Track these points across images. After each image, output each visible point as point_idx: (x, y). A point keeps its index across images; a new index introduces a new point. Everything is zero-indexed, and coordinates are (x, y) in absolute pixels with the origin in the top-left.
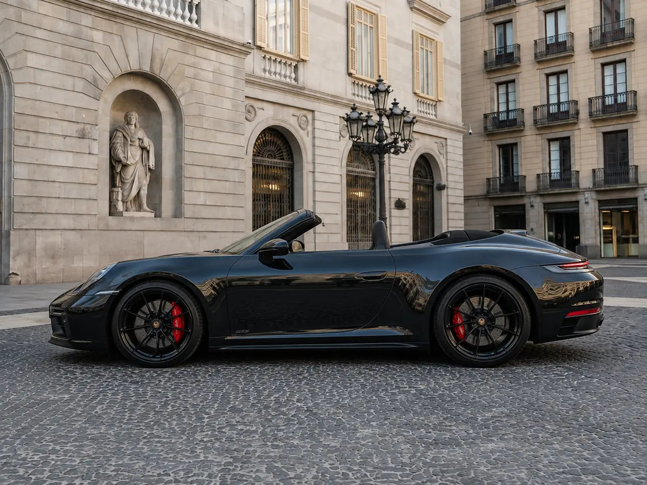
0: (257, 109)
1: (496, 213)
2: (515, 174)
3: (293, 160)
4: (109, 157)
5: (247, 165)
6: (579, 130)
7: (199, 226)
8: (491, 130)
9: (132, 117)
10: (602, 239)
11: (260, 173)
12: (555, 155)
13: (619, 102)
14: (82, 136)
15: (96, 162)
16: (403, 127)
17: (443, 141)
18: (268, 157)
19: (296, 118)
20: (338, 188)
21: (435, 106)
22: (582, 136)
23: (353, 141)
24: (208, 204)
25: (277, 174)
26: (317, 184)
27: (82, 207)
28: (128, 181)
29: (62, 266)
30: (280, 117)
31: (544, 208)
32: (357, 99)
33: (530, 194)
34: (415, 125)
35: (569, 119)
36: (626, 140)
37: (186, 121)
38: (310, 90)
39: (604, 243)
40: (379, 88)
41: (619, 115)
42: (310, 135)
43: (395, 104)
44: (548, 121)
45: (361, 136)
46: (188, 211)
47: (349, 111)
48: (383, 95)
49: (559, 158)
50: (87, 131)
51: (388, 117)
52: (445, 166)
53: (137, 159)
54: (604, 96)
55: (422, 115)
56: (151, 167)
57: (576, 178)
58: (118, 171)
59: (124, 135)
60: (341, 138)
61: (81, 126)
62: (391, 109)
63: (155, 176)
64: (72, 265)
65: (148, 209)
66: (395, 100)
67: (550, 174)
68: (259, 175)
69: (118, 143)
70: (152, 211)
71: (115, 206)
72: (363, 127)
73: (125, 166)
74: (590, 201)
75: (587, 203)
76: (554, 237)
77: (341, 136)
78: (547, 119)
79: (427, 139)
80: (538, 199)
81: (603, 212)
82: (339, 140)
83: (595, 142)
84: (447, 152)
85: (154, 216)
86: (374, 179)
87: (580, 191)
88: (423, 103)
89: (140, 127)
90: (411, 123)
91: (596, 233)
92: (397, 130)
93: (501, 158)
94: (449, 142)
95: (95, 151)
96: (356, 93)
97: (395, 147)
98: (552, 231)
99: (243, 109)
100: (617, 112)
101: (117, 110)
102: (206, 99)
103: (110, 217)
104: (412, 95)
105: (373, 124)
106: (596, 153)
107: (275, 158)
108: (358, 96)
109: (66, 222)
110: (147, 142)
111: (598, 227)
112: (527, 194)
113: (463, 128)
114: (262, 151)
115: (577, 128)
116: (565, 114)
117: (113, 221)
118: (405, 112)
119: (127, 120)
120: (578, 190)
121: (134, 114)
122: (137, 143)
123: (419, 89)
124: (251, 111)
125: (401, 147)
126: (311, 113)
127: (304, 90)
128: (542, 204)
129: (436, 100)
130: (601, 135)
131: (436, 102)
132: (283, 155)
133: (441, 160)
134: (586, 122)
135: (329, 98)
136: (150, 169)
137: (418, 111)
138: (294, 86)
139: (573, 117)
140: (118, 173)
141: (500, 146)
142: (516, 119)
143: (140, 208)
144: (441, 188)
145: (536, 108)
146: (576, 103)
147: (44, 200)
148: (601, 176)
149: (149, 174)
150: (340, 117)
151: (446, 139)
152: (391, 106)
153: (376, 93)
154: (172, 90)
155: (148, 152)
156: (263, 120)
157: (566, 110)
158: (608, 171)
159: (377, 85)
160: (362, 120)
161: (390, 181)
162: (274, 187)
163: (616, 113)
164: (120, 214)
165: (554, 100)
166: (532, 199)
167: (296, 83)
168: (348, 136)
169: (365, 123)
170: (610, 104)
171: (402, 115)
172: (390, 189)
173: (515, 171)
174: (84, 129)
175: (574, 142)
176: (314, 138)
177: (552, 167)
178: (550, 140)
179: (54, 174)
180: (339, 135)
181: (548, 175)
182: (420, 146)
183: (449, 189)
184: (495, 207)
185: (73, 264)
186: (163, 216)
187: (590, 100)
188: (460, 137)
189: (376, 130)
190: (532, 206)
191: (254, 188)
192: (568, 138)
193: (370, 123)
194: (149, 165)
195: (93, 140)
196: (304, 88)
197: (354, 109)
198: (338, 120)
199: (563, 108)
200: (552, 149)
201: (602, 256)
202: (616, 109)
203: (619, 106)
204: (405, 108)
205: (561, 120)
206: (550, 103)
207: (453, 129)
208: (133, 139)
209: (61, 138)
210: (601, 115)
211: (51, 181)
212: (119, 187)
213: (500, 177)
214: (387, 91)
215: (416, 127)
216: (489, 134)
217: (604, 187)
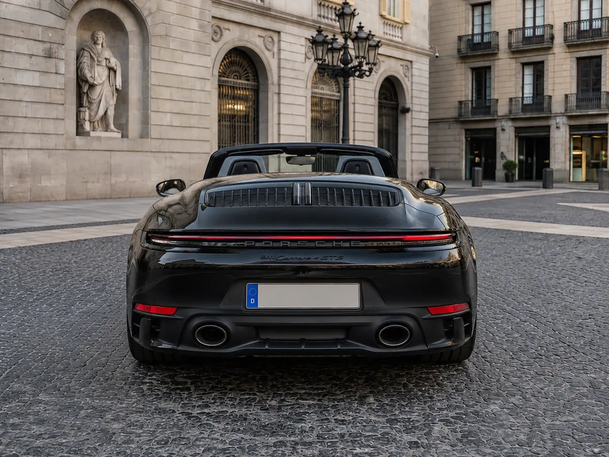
0: (223, 30)
1: (467, 136)
2: (488, 98)
3: (258, 82)
4: (76, 77)
5: (212, 86)
6: (553, 55)
7: (166, 146)
8: (465, 52)
9: (99, 36)
10: (572, 163)
11: (225, 93)
12: (529, 79)
13: (594, 27)
14: (49, 56)
15: (63, 81)
16: (368, 51)
17: (409, 64)
18: (233, 78)
19: (262, 39)
20: (302, 111)
21: (401, 28)
22: (556, 61)
23: (318, 64)
24: (174, 124)
25: (243, 95)
26: (282, 106)
27: (50, 127)
28: (95, 101)
29: (29, 186)
30: (246, 37)
31: (516, 132)
32: (323, 20)
33: (501, 118)
34: (380, 49)
35: (543, 43)
36: (599, 65)
37: (153, 41)
38: (276, 11)
39: (574, 167)
40: (344, 11)
41: (593, 41)
42: (276, 57)
43: (360, 28)
44: (523, 45)
45: (326, 58)
46: (154, 131)
47: (314, 33)
48: (348, 18)
49: (532, 82)
50: (53, 51)
51: (353, 40)
52: (410, 89)
53: (104, 79)
54: (579, 21)
55: (388, 37)
56: (118, 87)
57: (548, 103)
58: (85, 91)
59: (90, 55)
60: (307, 59)
61: (48, 46)
62: (356, 33)
63: (122, 96)
64: (39, 185)
65: (116, 130)
66: (360, 23)
67: (523, 98)
68: (225, 96)
69: (84, 62)
70: (119, 131)
71: (82, 125)
72: (329, 50)
73: (92, 86)
74: (561, 126)
75: (558, 128)
76: (524, 161)
77: (307, 57)
78: (522, 42)
79: (393, 61)
80: (510, 123)
81: (574, 136)
82: (304, 61)
83: (568, 67)
84: (412, 75)
85: (120, 136)
86: (338, 101)
87: (552, 115)
88: (390, 25)
89: (107, 47)
90: (377, 46)
91: (565, 157)
92: (362, 54)
93: (474, 81)
94: (415, 66)
95: (62, 71)
96: (322, 14)
97: (360, 70)
98: (522, 155)
99: (210, 30)
100: (591, 37)
101: (84, 29)
102: (173, 19)
103: (78, 137)
104: (378, 17)
105: (339, 47)
106: (569, 78)
107: (240, 79)
108: (324, 17)
109: (31, 142)
110: (114, 62)
111: (568, 152)
112: (499, 118)
113: (429, 51)
114: (228, 72)
115: (552, 52)
116: (540, 39)
117: (80, 141)
118: (370, 36)
119: (94, 39)
120: (550, 115)
121: (100, 33)
122: (104, 63)
123: (385, 11)
124: (217, 33)
125: (366, 71)
126: (277, 34)
127: (270, 11)
128: (513, 128)
129: (403, 23)
130: (575, 59)
131: (402, 24)
132: (248, 76)
133: (406, 83)
134: (561, 47)
135: (295, 19)
136: (117, 89)
137: (384, 33)
138: (259, 7)
139: (548, 42)
140: (84, 93)
141: (473, 69)
142: (491, 42)
143: (107, 129)
144: (406, 110)
145: (511, 32)
146: (552, 27)
147: (11, 119)
148: (573, 100)
149: (116, 95)
150: (306, 38)
151: (411, 62)
152: (356, 30)
153: (342, 17)
154: (139, 10)
155: (115, 72)
156: (229, 41)
157: (541, 34)
158: (580, 96)
159: (343, 8)
160: (328, 43)
161: (354, 104)
162: (240, 107)
163: (591, 39)
164: (87, 134)
165: (529, 23)
166: (503, 123)
167: (262, 4)
168: (313, 59)
169: (330, 46)
170: (585, 29)
171: (367, 39)
172: (354, 112)
173: (487, 94)
174: (50, 49)
175: (548, 66)
176: (279, 59)
177: (525, 92)
178: (524, 65)
179: (21, 94)
180: (304, 56)
181: (520, 99)
182: (386, 68)
183: (413, 112)
184: (466, 130)
185: (41, 183)
186: (129, 137)
187: (566, 24)
188: (426, 61)
189: (342, 53)
190: (503, 130)
191: (220, 108)
192: (542, 62)
193: (335, 45)
194: (116, 86)
195: (59, 60)
196: (270, 9)
197: (320, 31)
198: (303, 42)
199: (539, 32)
200: (525, 73)
201: (571, 180)
202: (591, 35)
203: (594, 33)
204: (370, 32)
205: (536, 43)
206: (526, 26)
207: (419, 52)
208: (100, 59)
209: (27, 58)
210: (576, 40)
211: (18, 101)
212: (85, 107)
213: (472, 100)
214: (353, 15)
215: (381, 50)
216: (463, 57)
217: (576, 112)
